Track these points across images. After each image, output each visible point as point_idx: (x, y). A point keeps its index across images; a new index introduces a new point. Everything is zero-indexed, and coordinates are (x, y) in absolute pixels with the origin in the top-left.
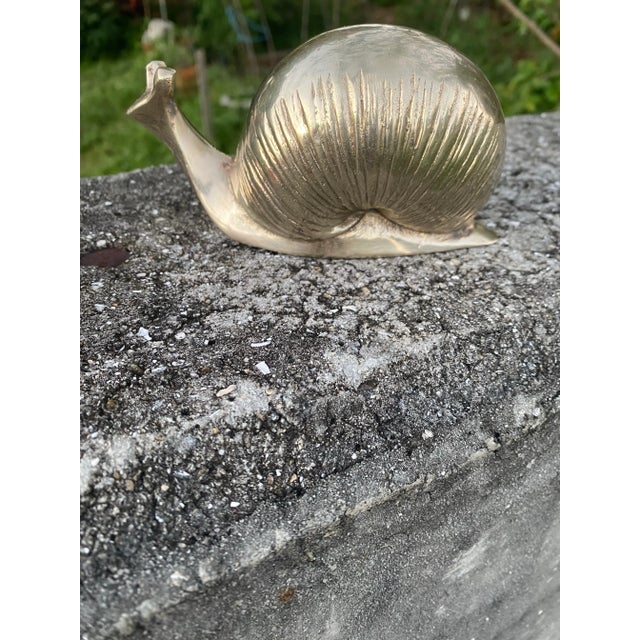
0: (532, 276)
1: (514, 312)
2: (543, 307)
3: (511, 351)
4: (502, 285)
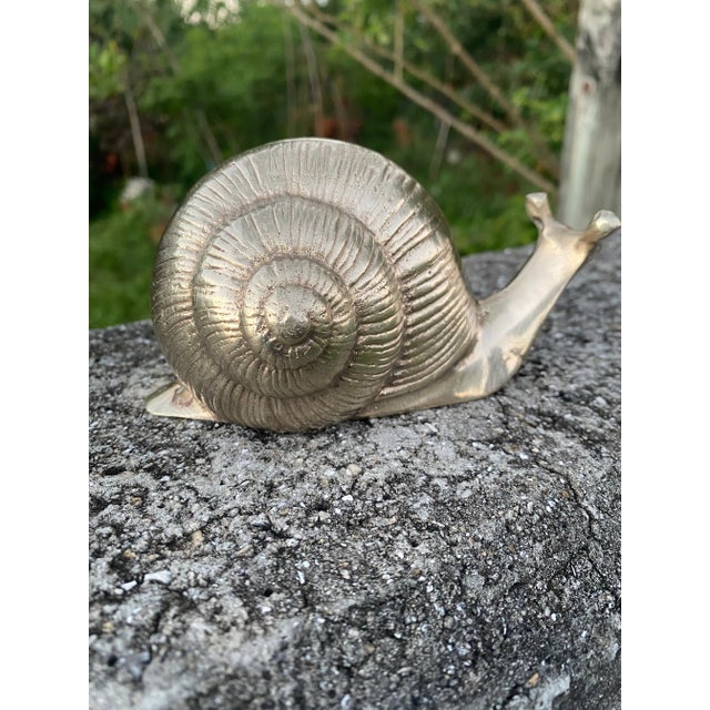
0: (464, 484)
1: (428, 556)
2: (476, 539)
3: (423, 628)
4: (416, 505)
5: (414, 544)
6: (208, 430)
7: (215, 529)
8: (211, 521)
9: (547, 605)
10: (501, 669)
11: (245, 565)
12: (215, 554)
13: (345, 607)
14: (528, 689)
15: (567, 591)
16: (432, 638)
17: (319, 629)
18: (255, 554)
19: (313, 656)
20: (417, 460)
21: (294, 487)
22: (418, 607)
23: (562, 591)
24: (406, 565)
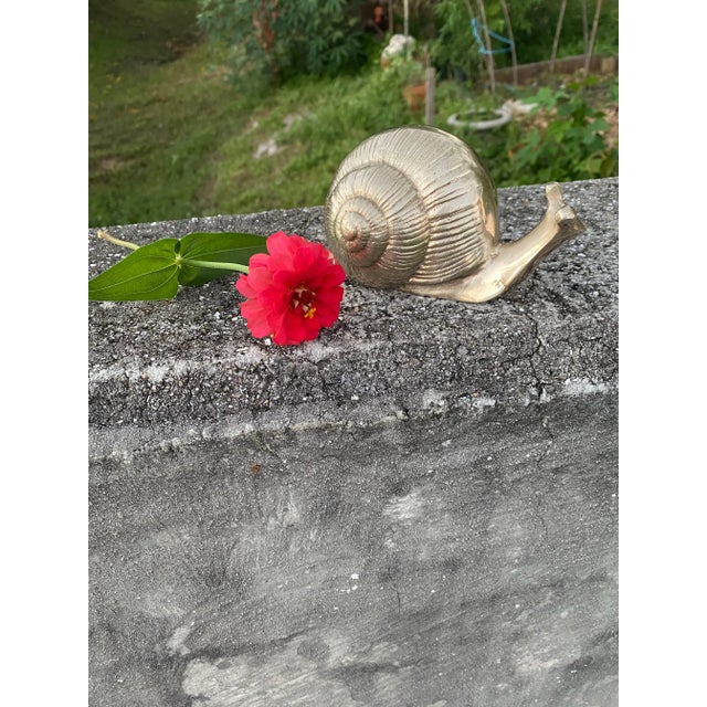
0: (481, 314)
1: (445, 335)
2: (470, 335)
3: (433, 360)
4: (452, 318)
5: (441, 330)
7: (364, 308)
8: (363, 305)
9: (497, 372)
10: (462, 386)
11: (371, 322)
14: (472, 397)
23: (508, 369)
24: (433, 336)
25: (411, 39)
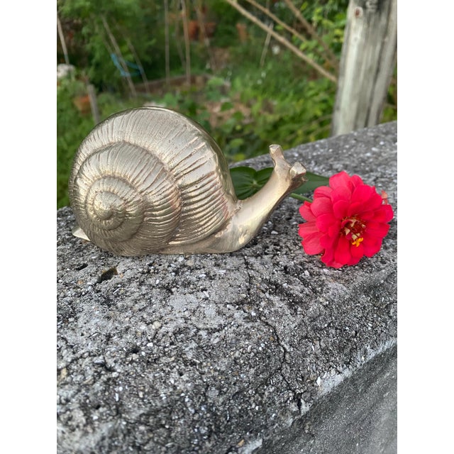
1: (187, 381)
2: (215, 370)
3: (182, 421)
5: (181, 374)
6: (78, 297)
7: (74, 367)
8: (72, 362)
9: (254, 401)
10: (223, 439)
11: (88, 390)
12: (72, 383)
13: (137, 415)
14: (237, 448)
15: (266, 393)
16: (186, 426)
17: (123, 427)
18: (94, 382)
19: (119, 442)
20: (193, 318)
21: (121, 337)
22: (179, 410)
23: (264, 394)
24: (175, 387)
25: (72, 68)
